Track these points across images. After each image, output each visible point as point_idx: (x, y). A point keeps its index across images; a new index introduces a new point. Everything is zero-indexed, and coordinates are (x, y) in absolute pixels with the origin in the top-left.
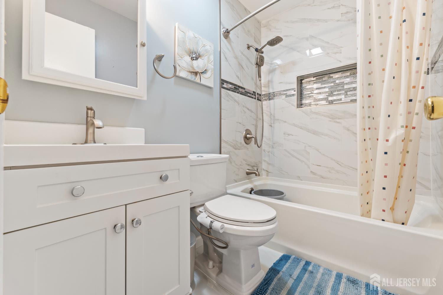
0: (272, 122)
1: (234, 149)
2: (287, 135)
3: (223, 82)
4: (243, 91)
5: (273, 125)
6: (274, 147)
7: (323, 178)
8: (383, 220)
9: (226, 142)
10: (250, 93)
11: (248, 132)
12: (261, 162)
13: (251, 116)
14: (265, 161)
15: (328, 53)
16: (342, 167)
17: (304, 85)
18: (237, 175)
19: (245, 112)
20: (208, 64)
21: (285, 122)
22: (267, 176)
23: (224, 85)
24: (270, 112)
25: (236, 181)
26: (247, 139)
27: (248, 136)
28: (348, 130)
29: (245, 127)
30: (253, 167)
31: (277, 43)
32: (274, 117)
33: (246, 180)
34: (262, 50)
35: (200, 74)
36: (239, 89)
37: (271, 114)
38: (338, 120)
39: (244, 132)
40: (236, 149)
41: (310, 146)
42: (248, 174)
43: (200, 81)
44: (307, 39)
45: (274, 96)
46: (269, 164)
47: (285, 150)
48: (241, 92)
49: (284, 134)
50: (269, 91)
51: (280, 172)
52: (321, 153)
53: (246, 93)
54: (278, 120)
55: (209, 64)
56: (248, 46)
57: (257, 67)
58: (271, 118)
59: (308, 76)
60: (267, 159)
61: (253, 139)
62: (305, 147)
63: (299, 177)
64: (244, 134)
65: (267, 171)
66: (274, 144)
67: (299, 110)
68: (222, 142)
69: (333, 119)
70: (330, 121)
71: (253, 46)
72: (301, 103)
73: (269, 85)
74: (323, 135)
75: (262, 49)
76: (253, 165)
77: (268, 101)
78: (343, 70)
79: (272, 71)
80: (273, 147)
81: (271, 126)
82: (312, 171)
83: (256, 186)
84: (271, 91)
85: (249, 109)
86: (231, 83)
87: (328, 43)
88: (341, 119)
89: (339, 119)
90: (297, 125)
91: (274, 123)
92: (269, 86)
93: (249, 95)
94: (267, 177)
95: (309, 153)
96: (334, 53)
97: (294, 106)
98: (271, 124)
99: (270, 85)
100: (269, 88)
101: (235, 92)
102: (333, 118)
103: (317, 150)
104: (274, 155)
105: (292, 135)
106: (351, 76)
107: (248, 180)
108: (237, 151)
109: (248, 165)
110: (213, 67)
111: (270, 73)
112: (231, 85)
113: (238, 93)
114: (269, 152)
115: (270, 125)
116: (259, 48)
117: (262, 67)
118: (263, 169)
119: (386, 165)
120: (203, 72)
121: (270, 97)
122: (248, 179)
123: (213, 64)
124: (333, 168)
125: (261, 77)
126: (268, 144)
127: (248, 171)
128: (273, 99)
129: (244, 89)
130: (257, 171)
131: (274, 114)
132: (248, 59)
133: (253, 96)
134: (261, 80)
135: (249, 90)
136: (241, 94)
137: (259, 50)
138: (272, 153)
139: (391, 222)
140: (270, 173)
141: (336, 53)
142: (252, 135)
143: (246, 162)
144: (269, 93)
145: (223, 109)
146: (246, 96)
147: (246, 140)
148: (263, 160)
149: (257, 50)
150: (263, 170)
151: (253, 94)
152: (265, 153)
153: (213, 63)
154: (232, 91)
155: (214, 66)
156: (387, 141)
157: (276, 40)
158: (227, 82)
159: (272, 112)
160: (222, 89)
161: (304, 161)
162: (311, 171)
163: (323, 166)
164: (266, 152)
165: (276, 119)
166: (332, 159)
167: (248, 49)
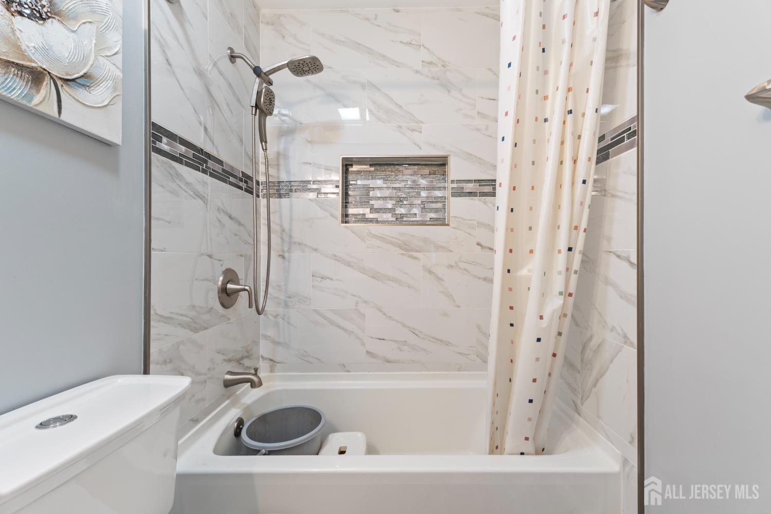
0: (286, 249)
1: (191, 333)
2: (319, 279)
3: (156, 132)
4: (218, 167)
5: (286, 255)
6: (290, 304)
7: (388, 362)
8: (522, 454)
9: (167, 320)
10: (235, 177)
11: (230, 275)
12: (256, 343)
13: (236, 235)
14: (266, 337)
15: (400, 127)
16: (420, 338)
17: (350, 177)
18: (198, 401)
19: (222, 225)
20: (96, 59)
21: (316, 250)
22: (272, 371)
23: (163, 144)
24: (281, 226)
25: (196, 421)
26: (227, 296)
27: (230, 286)
28: (430, 272)
29: (222, 265)
30: (239, 361)
31: (310, 72)
32: (290, 236)
33: (223, 402)
34: (270, 76)
35: (59, 83)
36: (206, 162)
37: (283, 231)
38: (415, 254)
39: (221, 278)
40: (196, 330)
41: (366, 302)
42: (228, 384)
43: (60, 112)
44: (363, 86)
45: (291, 190)
46: (275, 343)
47: (315, 311)
48: (213, 170)
49: (313, 276)
50: (279, 177)
51: (302, 359)
52: (385, 314)
53: (225, 175)
54: (300, 244)
55: (102, 60)
56: (231, 53)
57: (255, 115)
58: (282, 239)
59: (361, 161)
60: (270, 332)
61: (244, 295)
62: (357, 303)
63: (344, 366)
64: (220, 283)
65: (271, 360)
66: (290, 297)
67: (346, 227)
68: (152, 323)
69: (405, 251)
70: (402, 254)
71: (244, 57)
72: (346, 211)
73: (278, 162)
74: (389, 280)
75: (271, 74)
76: (238, 357)
77: (277, 200)
78: (419, 163)
79: (286, 132)
80: (286, 305)
81: (283, 257)
82: (370, 351)
83: (247, 409)
84: (284, 177)
85: (234, 215)
86: (184, 142)
87: (401, 107)
88: (419, 252)
89: (417, 251)
90: (340, 257)
91: (289, 251)
92: (278, 165)
93: (232, 179)
94: (273, 374)
95: (364, 315)
96: (409, 129)
97: (336, 218)
98: (283, 251)
99: (282, 162)
100: (278, 170)
101: (197, 169)
102: (406, 248)
103: (379, 310)
104: (288, 323)
105: (332, 280)
106: (431, 176)
107: (227, 402)
108: (198, 337)
109: (230, 361)
110: (119, 74)
111: (282, 135)
112: (183, 148)
113: (204, 172)
114: (276, 316)
115: (280, 255)
116: (265, 69)
117: (268, 118)
118: (262, 357)
119: (537, 359)
120: (73, 80)
121: (280, 190)
122: (228, 398)
123: (120, 65)
124: (405, 341)
125: (266, 142)
126: (275, 298)
127: (229, 377)
128: (287, 195)
129: (220, 162)
130: (256, 374)
131: (290, 230)
132: (230, 85)
133: (241, 184)
134: (266, 150)
135: (232, 168)
136: (212, 175)
137: (263, 75)
138: (283, 319)
139: (533, 454)
140: (278, 364)
141: (413, 130)
142: (239, 284)
143: (223, 354)
144: (279, 182)
145: (158, 219)
146: (225, 181)
147: (225, 295)
148: (263, 335)
149: (257, 71)
150: (261, 359)
151: (241, 180)
152: (268, 318)
153: (119, 59)
154: (188, 165)
155: (123, 72)
156: (541, 318)
157: (310, 65)
158: (172, 136)
159: (286, 226)
160: (152, 153)
161: (353, 332)
162: (367, 352)
163: (389, 340)
164: (270, 317)
165: (295, 243)
166: (404, 326)
167: (230, 60)
